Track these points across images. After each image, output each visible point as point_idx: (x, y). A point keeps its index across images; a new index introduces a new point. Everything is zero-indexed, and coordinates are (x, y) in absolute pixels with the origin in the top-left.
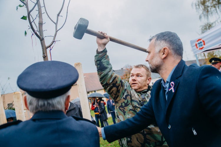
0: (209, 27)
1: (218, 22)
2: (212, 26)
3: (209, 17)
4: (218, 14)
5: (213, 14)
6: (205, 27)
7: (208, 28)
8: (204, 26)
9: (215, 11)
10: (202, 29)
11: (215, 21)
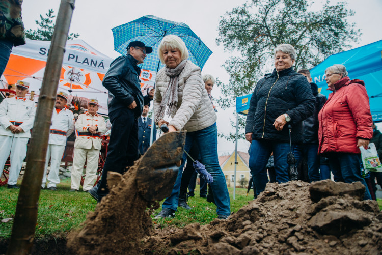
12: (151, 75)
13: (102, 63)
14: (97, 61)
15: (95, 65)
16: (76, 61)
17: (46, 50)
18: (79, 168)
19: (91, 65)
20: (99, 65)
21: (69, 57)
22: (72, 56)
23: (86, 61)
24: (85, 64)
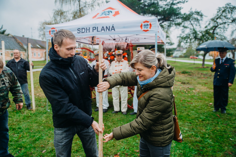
0: (61, 14)
1: (69, 13)
2: (64, 14)
3: (64, 4)
4: (71, 6)
5: (67, 3)
6: (57, 13)
7: (59, 14)
8: (57, 11)
9: (70, 2)
10: (54, 13)
11: (67, 10)
12: (150, 25)
13: (113, 27)
14: (109, 27)
15: (109, 30)
16: (98, 31)
17: (80, 29)
18: (116, 98)
19: (106, 31)
20: (112, 29)
21: (93, 30)
22: (94, 28)
23: (103, 29)
24: (103, 31)
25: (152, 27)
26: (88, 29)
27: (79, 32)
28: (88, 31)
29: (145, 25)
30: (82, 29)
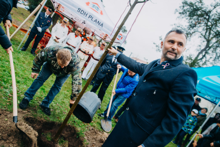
12: (122, 38)
13: (102, 24)
15: (99, 24)
16: (92, 20)
17: (80, 9)
19: (97, 23)
22: (90, 17)
23: (96, 21)
24: (95, 22)
25: (122, 39)
26: (86, 14)
27: (79, 11)
28: (85, 15)
29: (119, 36)
30: (82, 10)
